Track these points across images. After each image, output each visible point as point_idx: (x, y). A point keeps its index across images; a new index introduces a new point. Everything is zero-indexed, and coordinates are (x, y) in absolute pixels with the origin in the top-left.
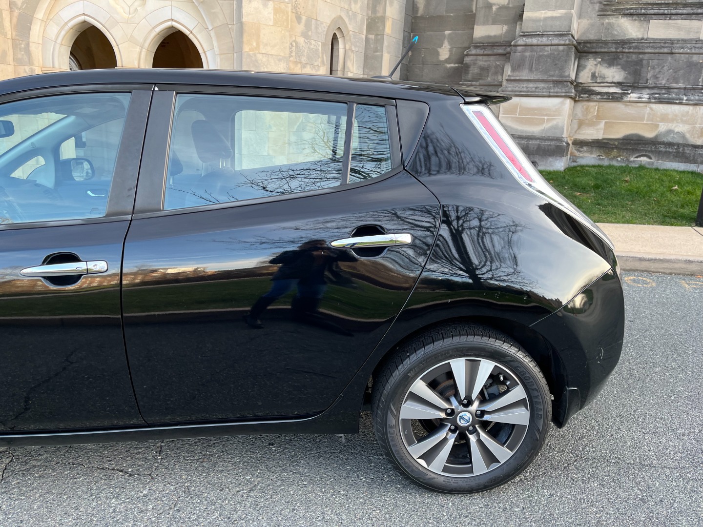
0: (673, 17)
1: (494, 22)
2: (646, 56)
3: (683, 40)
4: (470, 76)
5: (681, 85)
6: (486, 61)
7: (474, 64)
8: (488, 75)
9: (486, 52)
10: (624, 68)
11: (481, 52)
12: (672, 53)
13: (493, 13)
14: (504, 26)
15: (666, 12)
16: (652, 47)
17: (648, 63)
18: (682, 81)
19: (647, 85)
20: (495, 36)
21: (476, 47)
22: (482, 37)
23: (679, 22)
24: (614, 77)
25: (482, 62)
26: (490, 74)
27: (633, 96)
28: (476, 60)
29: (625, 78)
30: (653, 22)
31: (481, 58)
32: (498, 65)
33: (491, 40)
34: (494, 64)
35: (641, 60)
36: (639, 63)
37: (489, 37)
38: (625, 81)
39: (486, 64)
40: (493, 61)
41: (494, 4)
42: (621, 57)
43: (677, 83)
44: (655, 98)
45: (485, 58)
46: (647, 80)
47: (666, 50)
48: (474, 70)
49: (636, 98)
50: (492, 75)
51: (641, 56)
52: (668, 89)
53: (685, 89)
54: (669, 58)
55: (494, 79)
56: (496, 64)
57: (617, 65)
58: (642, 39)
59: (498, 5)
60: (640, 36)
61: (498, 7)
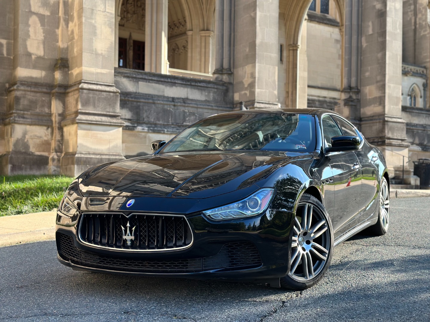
0: (151, 81)
1: (35, 67)
2: (141, 104)
3: (157, 96)
4: (21, 107)
5: (161, 122)
6: (33, 96)
7: (24, 97)
8: (36, 107)
9: (33, 89)
10: (131, 110)
11: (29, 89)
12: (154, 103)
13: (33, 60)
14: (43, 71)
15: (146, 78)
16: (143, 98)
17: (143, 108)
18: (161, 120)
19: (144, 121)
20: (36, 78)
21: (22, 84)
22: (26, 77)
23: (154, 84)
24: (125, 115)
25: (30, 96)
26: (38, 106)
27: (139, 128)
28: (25, 94)
29: (132, 117)
30: (141, 83)
31: (29, 93)
32: (44, 100)
33: (34, 81)
34: (41, 99)
35: (139, 106)
36: (138, 107)
37: (32, 78)
38: (132, 118)
39: (34, 98)
40: (39, 97)
41: (33, 54)
42: (128, 103)
43: (159, 121)
44: (151, 130)
45: (32, 94)
46: (144, 119)
47: (151, 101)
48: (24, 102)
49: (141, 129)
50: (40, 107)
51: (139, 103)
52: (156, 125)
53: (164, 125)
54: (153, 106)
55: (42, 111)
56: (42, 99)
57: (127, 108)
58: (136, 93)
59: (36, 55)
60: (135, 91)
61: (36, 56)
